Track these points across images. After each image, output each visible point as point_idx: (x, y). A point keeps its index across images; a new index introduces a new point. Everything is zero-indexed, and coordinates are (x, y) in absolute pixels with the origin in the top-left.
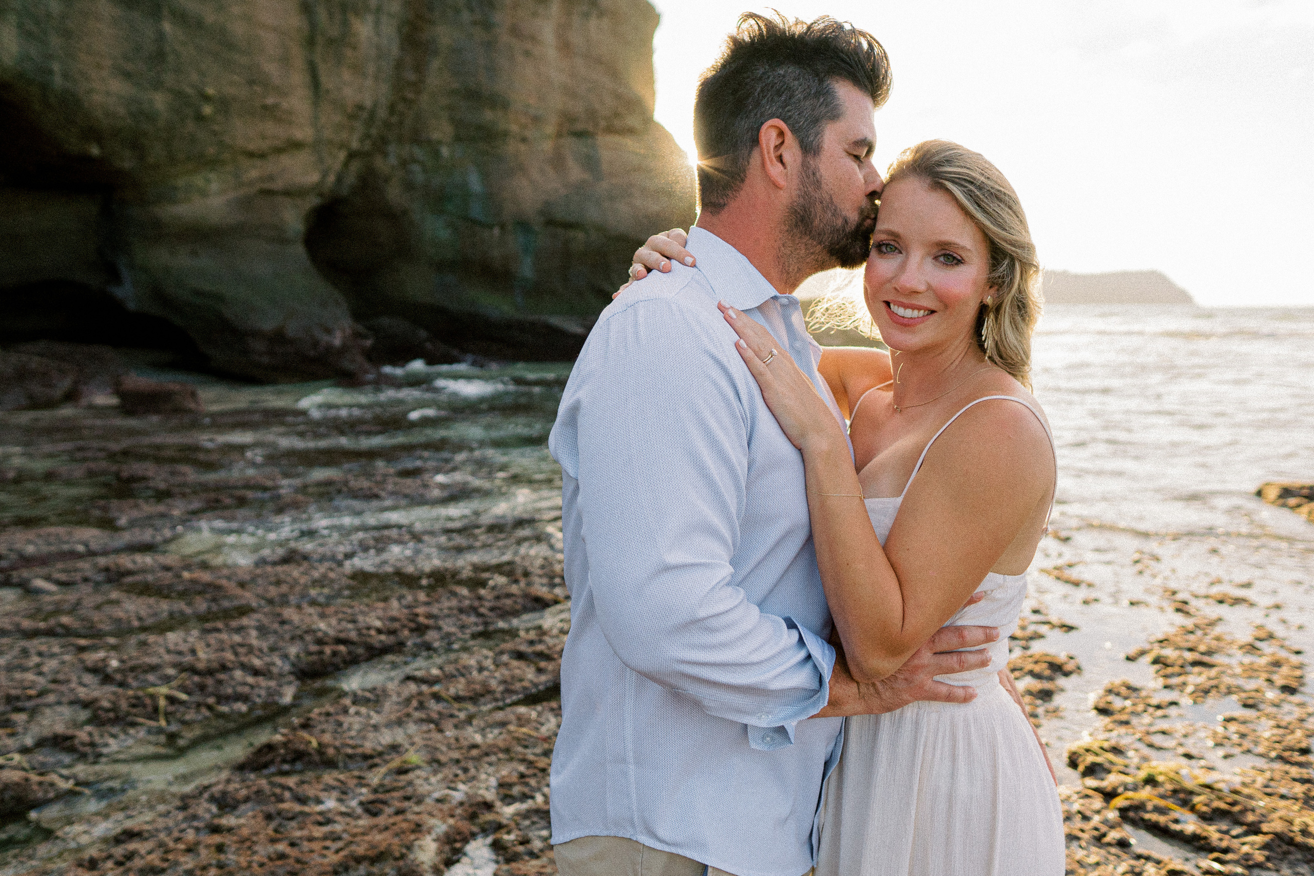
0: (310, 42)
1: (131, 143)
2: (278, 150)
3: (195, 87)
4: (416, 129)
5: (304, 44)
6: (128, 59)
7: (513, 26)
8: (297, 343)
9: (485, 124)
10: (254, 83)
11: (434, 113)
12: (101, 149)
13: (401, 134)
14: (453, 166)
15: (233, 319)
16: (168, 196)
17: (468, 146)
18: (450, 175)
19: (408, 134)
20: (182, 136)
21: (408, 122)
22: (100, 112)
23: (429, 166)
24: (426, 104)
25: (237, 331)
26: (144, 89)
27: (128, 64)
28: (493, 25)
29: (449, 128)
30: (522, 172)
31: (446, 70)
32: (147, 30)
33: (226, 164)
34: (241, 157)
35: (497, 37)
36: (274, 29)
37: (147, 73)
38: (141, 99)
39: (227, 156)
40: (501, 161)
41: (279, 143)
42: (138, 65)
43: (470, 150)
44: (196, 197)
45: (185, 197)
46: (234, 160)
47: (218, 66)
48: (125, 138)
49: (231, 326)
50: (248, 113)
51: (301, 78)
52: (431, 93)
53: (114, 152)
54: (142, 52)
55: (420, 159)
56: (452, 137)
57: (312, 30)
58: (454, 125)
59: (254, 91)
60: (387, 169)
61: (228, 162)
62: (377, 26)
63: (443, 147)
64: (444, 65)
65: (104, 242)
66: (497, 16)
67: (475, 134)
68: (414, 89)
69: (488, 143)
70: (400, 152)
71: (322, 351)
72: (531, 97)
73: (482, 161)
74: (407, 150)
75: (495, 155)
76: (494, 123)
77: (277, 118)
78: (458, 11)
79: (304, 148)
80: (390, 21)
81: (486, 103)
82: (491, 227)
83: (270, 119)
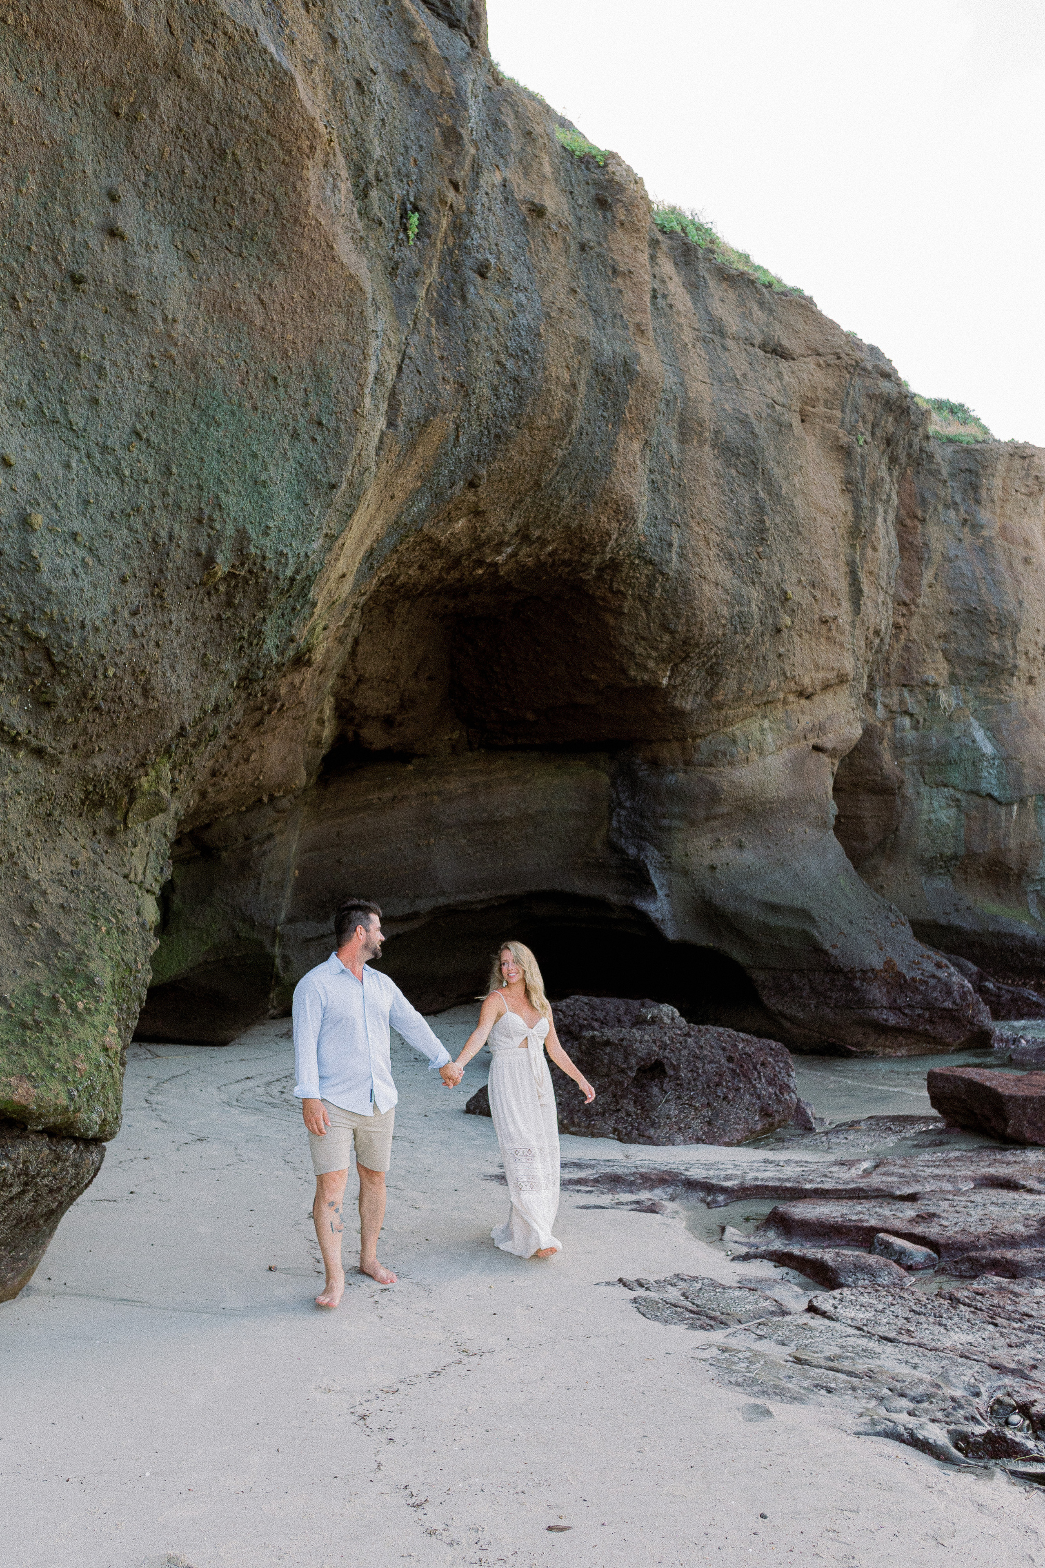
0: (854, 532)
1: (711, 667)
2: (826, 687)
3: (778, 584)
4: (905, 669)
5: (846, 536)
6: (730, 537)
7: (1003, 528)
8: (922, 988)
9: (990, 659)
10: (813, 586)
11: (927, 646)
12: (670, 678)
13: (888, 675)
14: (950, 718)
15: (832, 951)
16: (724, 754)
17: (967, 691)
18: (949, 730)
19: (895, 676)
20: (757, 659)
21: (894, 658)
22: (706, 614)
23: (921, 721)
24: (918, 633)
25: (839, 971)
26: (744, 582)
27: (730, 543)
28: (982, 527)
29: (943, 666)
30: (1037, 725)
31: (938, 587)
32: (743, 496)
33: (776, 708)
34: (791, 698)
35: (989, 541)
36: (825, 512)
37: (745, 558)
38: (741, 596)
39: (781, 695)
40: (1009, 711)
41: (831, 675)
42: (737, 546)
43: (970, 697)
44: (754, 755)
45: (744, 756)
46: (785, 702)
47: (788, 558)
48: (709, 660)
49: (829, 964)
50: (806, 631)
51: (842, 585)
52: (923, 616)
53: (684, 682)
54: (742, 528)
55: (911, 710)
56: (946, 678)
57: (857, 517)
58: (949, 661)
59: (814, 597)
60: (879, 724)
61: (780, 705)
62: (885, 521)
63: (940, 691)
64: (935, 578)
65: (620, 829)
66: (984, 515)
67: (975, 673)
68: (905, 612)
69: (989, 686)
70: (887, 701)
71: (958, 1001)
72: (1039, 621)
73: (986, 711)
74: (896, 698)
75: (1000, 702)
76: (1002, 657)
77: (831, 640)
78: (947, 507)
79: (845, 686)
80: (891, 517)
81: (992, 629)
82: (1010, 804)
83: (823, 641)
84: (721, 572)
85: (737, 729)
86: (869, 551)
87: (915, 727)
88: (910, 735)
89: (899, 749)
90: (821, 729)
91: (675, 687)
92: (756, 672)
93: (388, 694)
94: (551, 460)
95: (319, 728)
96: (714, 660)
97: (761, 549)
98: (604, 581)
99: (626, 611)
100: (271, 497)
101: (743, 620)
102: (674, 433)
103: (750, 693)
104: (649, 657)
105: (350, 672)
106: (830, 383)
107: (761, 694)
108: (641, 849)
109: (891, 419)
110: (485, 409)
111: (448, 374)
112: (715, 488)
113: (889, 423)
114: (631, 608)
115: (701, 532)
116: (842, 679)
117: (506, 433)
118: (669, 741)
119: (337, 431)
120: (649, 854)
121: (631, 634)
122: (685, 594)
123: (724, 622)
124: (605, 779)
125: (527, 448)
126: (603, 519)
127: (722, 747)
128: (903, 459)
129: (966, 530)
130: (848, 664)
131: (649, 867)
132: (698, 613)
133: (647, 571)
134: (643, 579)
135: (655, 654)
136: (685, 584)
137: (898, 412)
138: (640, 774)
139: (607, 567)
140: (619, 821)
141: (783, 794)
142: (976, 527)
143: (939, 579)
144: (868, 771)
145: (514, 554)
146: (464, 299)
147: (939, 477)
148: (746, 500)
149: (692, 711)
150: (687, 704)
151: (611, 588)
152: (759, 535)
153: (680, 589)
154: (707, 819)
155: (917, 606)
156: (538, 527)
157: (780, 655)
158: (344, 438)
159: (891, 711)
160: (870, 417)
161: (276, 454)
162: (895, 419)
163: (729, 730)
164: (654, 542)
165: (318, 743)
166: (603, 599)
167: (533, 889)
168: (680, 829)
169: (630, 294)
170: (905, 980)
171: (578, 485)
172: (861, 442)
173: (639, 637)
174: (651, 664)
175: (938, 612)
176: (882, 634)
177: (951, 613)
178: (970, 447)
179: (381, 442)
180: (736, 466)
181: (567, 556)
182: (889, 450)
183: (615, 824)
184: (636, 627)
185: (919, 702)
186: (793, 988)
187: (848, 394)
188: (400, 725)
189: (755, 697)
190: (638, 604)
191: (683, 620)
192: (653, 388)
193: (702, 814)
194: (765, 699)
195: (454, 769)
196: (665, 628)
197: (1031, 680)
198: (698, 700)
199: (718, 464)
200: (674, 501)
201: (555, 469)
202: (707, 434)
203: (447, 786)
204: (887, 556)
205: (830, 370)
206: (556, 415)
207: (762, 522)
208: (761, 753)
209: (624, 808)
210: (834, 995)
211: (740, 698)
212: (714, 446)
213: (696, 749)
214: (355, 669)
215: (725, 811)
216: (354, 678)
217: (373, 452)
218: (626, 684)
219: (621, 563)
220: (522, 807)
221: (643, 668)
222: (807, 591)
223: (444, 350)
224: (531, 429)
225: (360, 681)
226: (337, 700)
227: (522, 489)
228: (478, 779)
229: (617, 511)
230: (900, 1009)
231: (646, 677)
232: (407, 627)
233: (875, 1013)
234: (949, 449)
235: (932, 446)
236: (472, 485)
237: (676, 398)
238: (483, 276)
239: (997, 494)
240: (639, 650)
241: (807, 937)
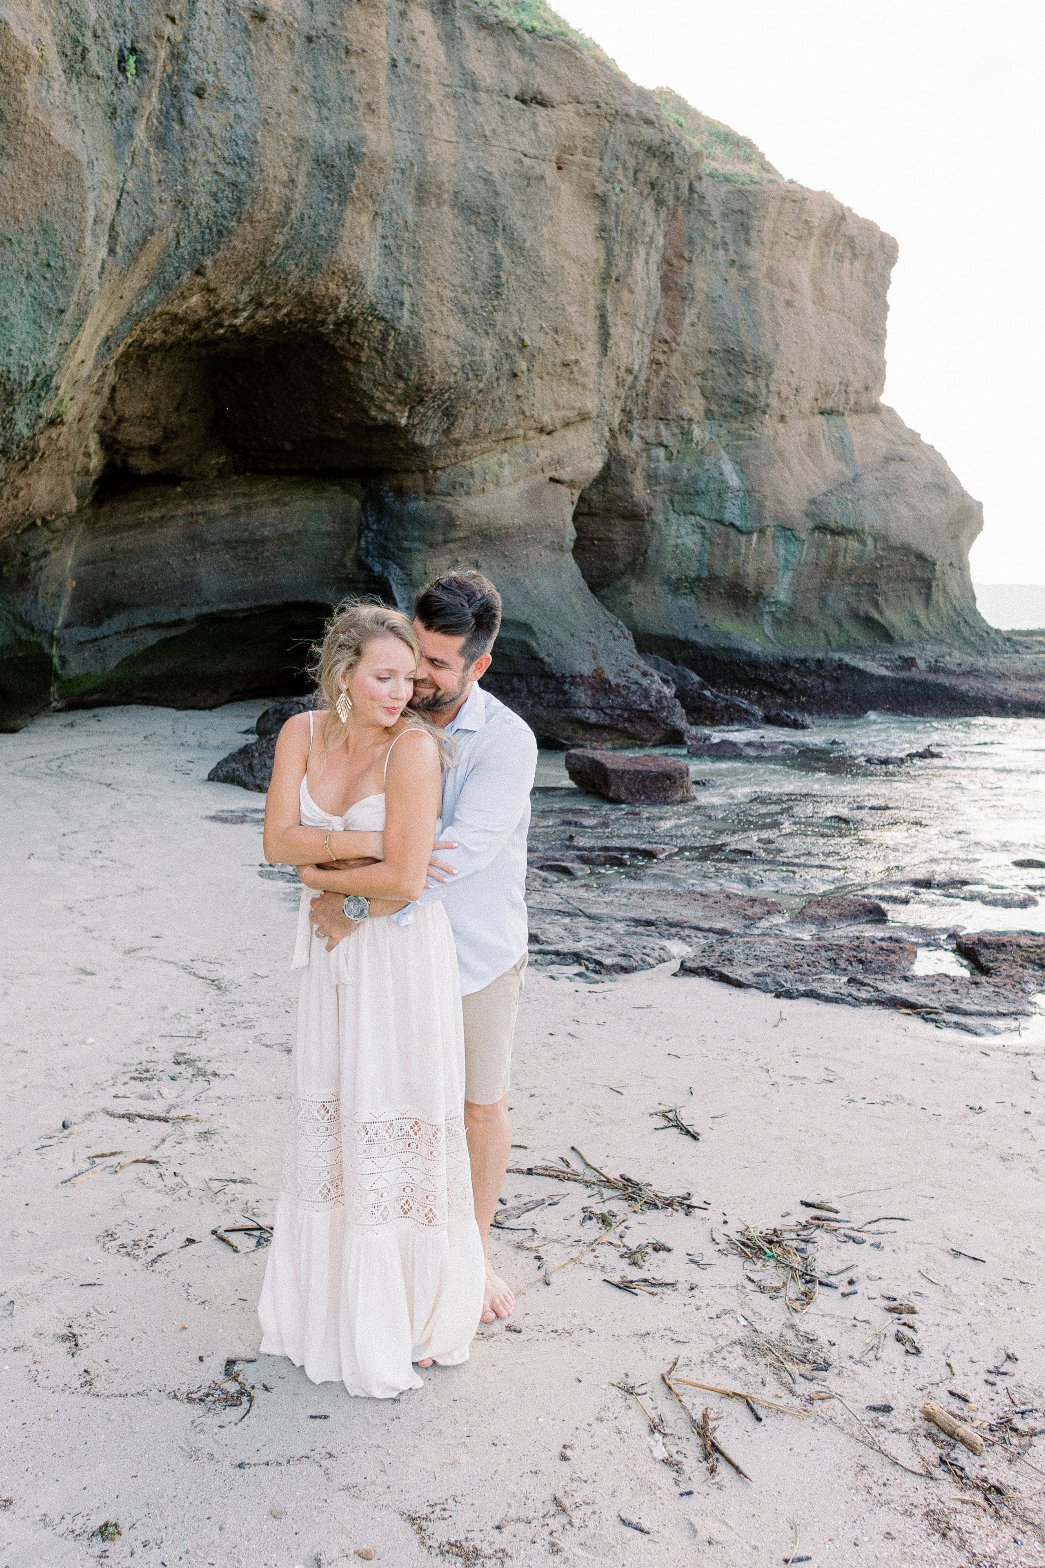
0: (605, 278)
1: (447, 409)
2: (567, 424)
3: (515, 333)
4: (663, 404)
5: (597, 281)
6: (465, 292)
7: (771, 269)
8: (624, 693)
9: (744, 397)
10: (556, 332)
11: (685, 382)
12: (409, 417)
13: (646, 409)
14: (702, 452)
15: (546, 659)
16: (462, 485)
17: (721, 426)
18: (700, 463)
19: (653, 409)
20: (493, 401)
21: (653, 393)
22: (437, 365)
23: (675, 452)
24: (677, 370)
25: (551, 676)
26: (476, 333)
27: (465, 298)
28: (750, 268)
29: (700, 402)
30: (783, 461)
31: (700, 325)
32: (481, 252)
33: (516, 443)
34: (531, 434)
35: (754, 283)
36: (575, 260)
37: (480, 312)
38: (474, 347)
39: (521, 432)
40: (757, 446)
41: (572, 414)
42: (473, 301)
43: (723, 432)
44: (490, 487)
45: (480, 487)
46: (525, 438)
47: (530, 307)
48: (444, 403)
49: (543, 669)
50: (548, 373)
51: (591, 328)
52: (683, 355)
53: (421, 422)
54: (477, 283)
55: (665, 443)
56: (702, 413)
57: (609, 264)
58: (706, 397)
59: (557, 342)
60: (633, 455)
61: (520, 440)
62: (647, 263)
63: (694, 426)
64: (698, 318)
65: (367, 549)
66: (753, 256)
67: (729, 410)
68: (666, 349)
69: (742, 422)
70: (644, 433)
71: (654, 704)
72: (794, 362)
73: (737, 446)
74: (652, 431)
75: (750, 438)
76: (754, 396)
77: (572, 381)
78: (716, 247)
79: (588, 423)
80: (655, 257)
81: (748, 369)
82: (749, 533)
83: (565, 382)
84: (456, 326)
85: (475, 464)
86: (625, 294)
87: (669, 459)
88: (664, 466)
89: (652, 478)
90: (559, 462)
91: (414, 426)
92: (492, 412)
93: (149, 427)
94: (273, 244)
95: (86, 460)
96: (448, 403)
97: (496, 303)
98: (342, 334)
99: (364, 360)
100: (12, 326)
101: (475, 368)
102: (410, 198)
103: (487, 431)
104: (388, 400)
105: (110, 413)
106: (589, 132)
107: (499, 431)
108: (385, 567)
109: (655, 164)
110: (203, 215)
111: (165, 195)
112: (453, 246)
113: (653, 169)
114: (368, 357)
115: (435, 289)
116: (584, 417)
117: (227, 228)
118: (413, 472)
119: (63, 268)
120: (392, 571)
121: (369, 380)
122: (415, 346)
123: (455, 370)
124: (356, 503)
125: (249, 238)
126: (332, 286)
127: (460, 479)
128: (671, 201)
129: (734, 271)
130: (591, 404)
131: (391, 582)
132: (429, 363)
133: (380, 326)
134: (377, 333)
135: (392, 398)
136: (416, 339)
137: (663, 157)
138: (387, 500)
139: (343, 323)
140: (366, 542)
141: (519, 522)
142: (743, 268)
143: (702, 318)
144: (619, 498)
145: (251, 317)
146: (182, 122)
147: (710, 218)
148: (485, 257)
149: (431, 446)
150: (427, 440)
151: (349, 341)
152: (496, 288)
153: (411, 343)
154: (445, 542)
155: (678, 344)
156: (270, 295)
157: (518, 397)
158: (69, 273)
159: (647, 443)
160: (631, 163)
161: (15, 293)
162: (659, 164)
163: (467, 463)
164: (386, 301)
165: (86, 472)
166: (343, 349)
167: (290, 600)
168: (419, 551)
169: (364, 73)
170: (610, 686)
171: (305, 260)
172: (617, 190)
173: (376, 383)
174: (389, 406)
175: (697, 350)
176: (635, 372)
177: (710, 352)
178: (745, 187)
179: (103, 268)
180: (475, 224)
181: (302, 316)
182: (655, 192)
183: (363, 543)
184: (373, 374)
185: (674, 435)
186: (513, 690)
187: (607, 142)
188: (166, 452)
189: (493, 434)
190: (374, 354)
191: (415, 370)
192: (382, 165)
193: (440, 538)
194: (503, 435)
195: (219, 492)
196: (399, 376)
197: (782, 418)
198: (437, 437)
199: (457, 224)
200: (407, 262)
201: (279, 251)
202: (446, 196)
203: (211, 507)
204: (645, 297)
205: (588, 118)
206: (275, 208)
207: (498, 277)
208: (497, 484)
209: (372, 530)
210: (548, 696)
211: (477, 436)
212: (453, 206)
213: (437, 480)
214: (115, 412)
215: (462, 535)
216: (115, 418)
217: (95, 277)
218: (369, 423)
219: (357, 319)
220: (280, 527)
221: (382, 409)
222: (549, 337)
223: (162, 173)
224: (251, 222)
225: (121, 420)
226: (101, 436)
227: (249, 269)
228: (240, 501)
229: (345, 279)
230: (602, 709)
231: (385, 418)
232: (162, 373)
233: (579, 711)
234: (725, 188)
235: (705, 186)
236: (199, 273)
237: (412, 165)
238: (200, 96)
239: (767, 236)
240: (377, 394)
241: (526, 648)
